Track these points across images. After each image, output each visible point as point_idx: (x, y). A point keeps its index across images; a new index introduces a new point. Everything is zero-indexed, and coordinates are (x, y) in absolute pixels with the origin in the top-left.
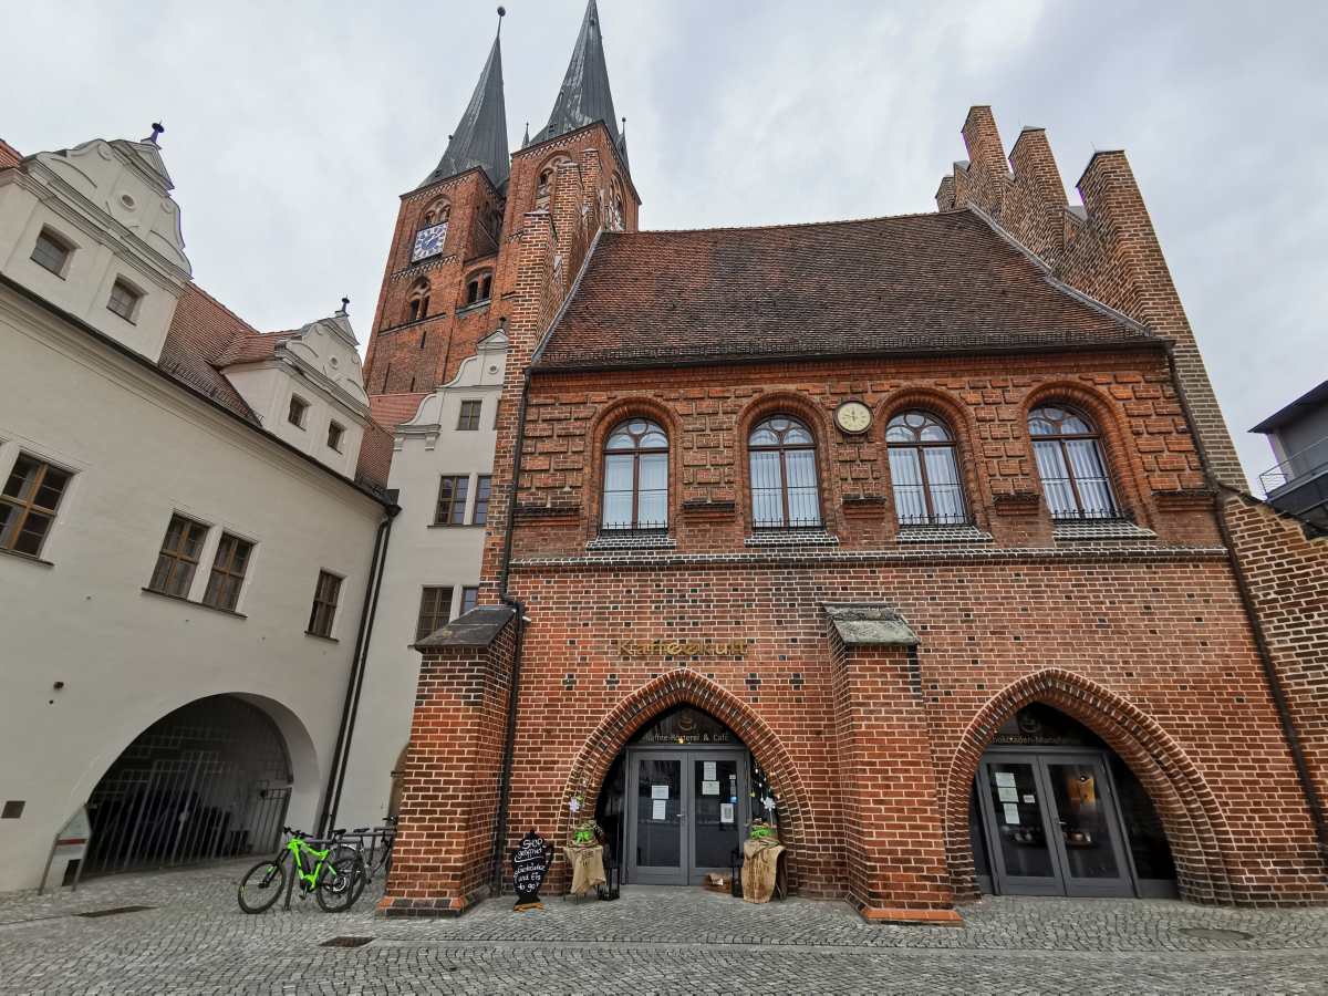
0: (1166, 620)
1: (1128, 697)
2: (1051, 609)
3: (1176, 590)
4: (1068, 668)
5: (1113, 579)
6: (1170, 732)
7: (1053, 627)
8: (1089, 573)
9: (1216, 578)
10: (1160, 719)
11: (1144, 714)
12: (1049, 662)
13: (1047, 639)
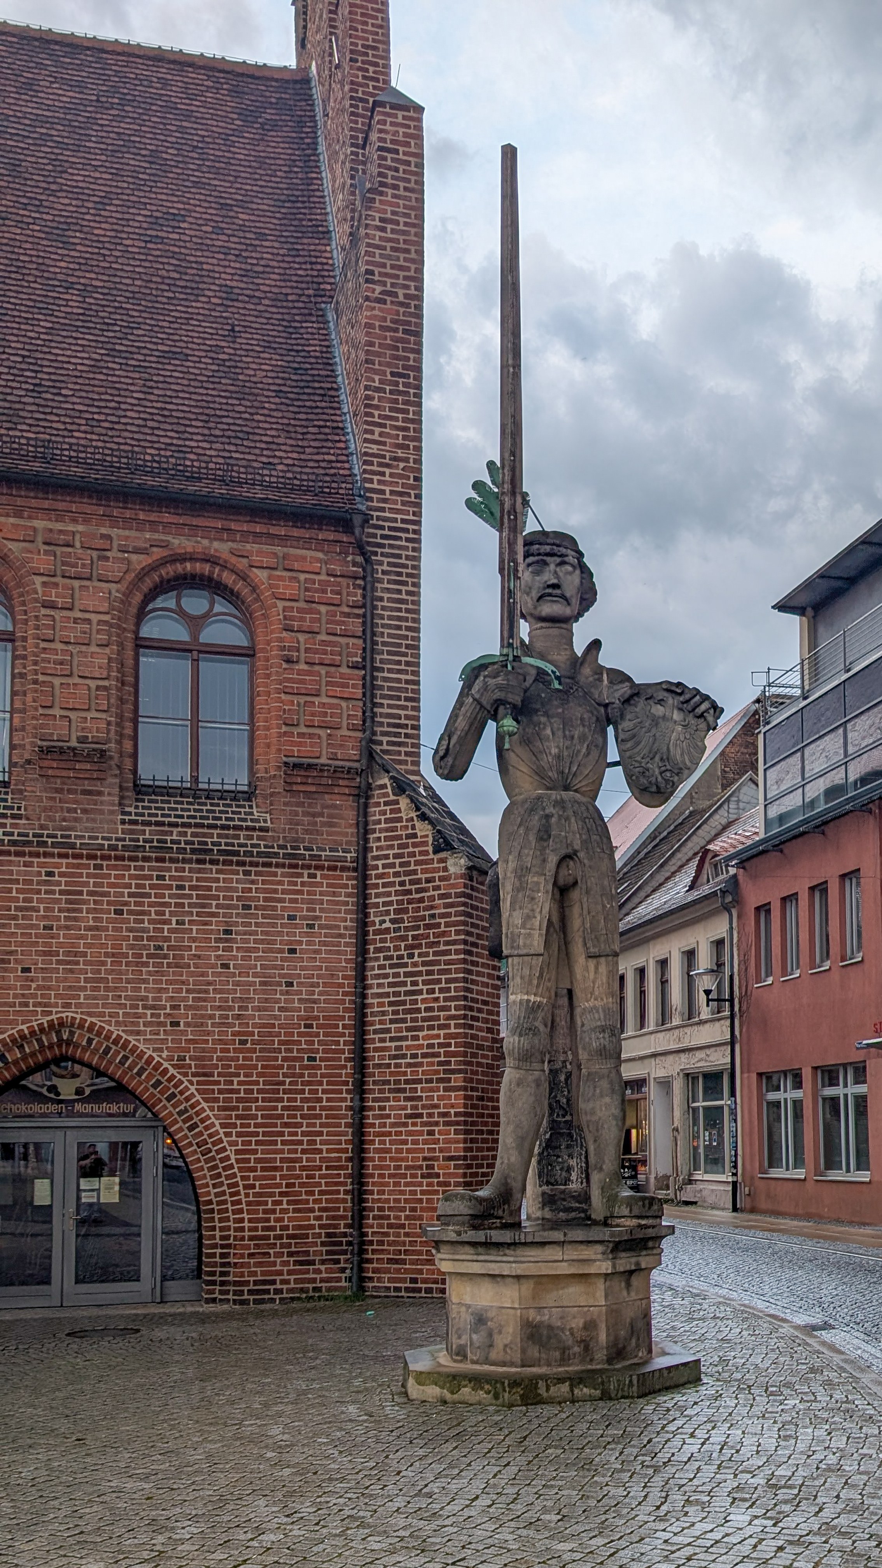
0: (248, 950)
1: (165, 1054)
2: (90, 929)
3: (274, 908)
4: (90, 1014)
5: (191, 888)
6: (206, 1100)
7: (84, 954)
8: (159, 878)
9: (334, 894)
10: (198, 1083)
11: (179, 1077)
12: (67, 1005)
13: (71, 971)
